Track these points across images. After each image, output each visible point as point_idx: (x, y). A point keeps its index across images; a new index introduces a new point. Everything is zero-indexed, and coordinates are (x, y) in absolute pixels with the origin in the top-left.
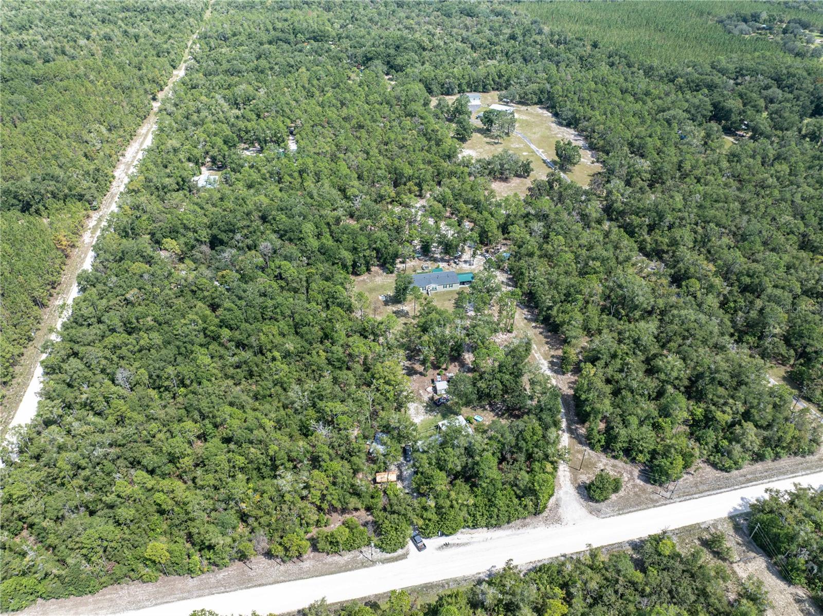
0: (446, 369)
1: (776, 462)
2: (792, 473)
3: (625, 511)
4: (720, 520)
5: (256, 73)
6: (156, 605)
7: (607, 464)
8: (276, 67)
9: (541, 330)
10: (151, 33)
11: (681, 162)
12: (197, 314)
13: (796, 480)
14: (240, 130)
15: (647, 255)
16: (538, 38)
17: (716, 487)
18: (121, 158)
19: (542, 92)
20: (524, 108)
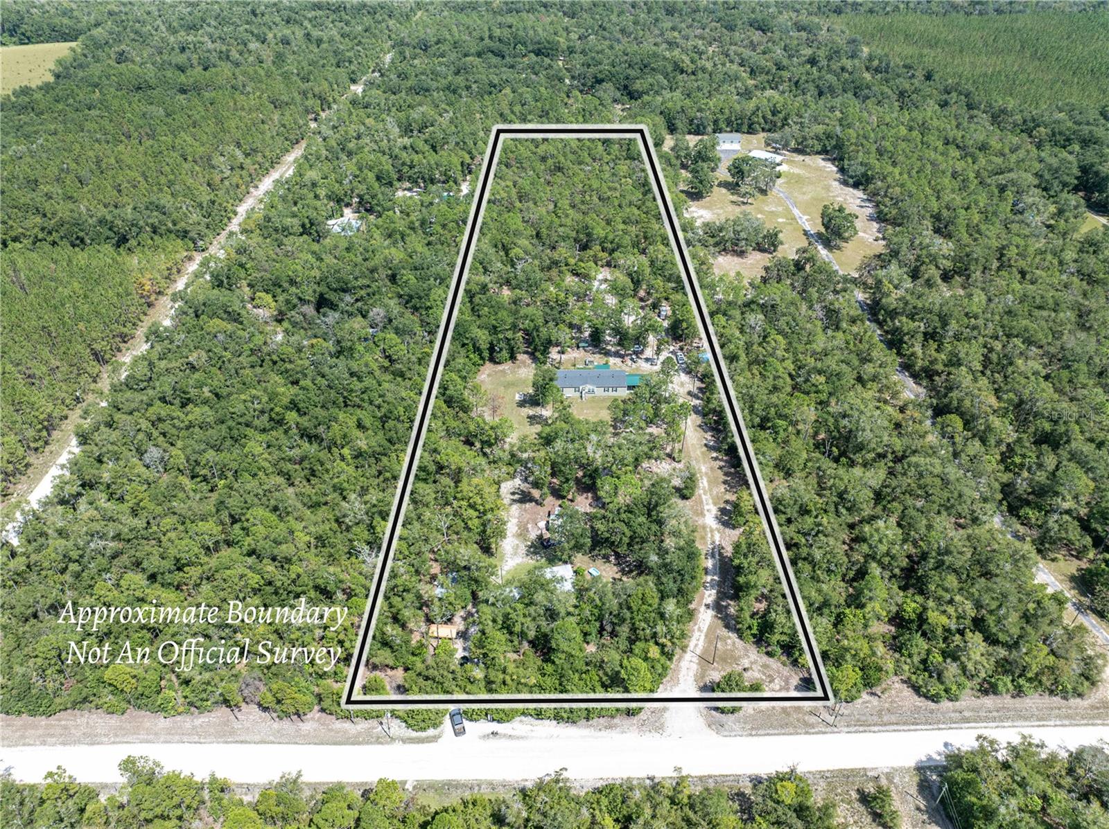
0: (572, 501)
1: (1018, 700)
2: (1039, 720)
3: (761, 732)
4: (902, 771)
5: (447, 92)
6: (114, 743)
7: (755, 662)
8: (474, 86)
9: (722, 464)
10: (338, 38)
11: (1003, 248)
12: (265, 390)
13: (1026, 731)
14: (404, 164)
15: (915, 376)
16: (848, 64)
17: (912, 721)
18: (252, 190)
19: (829, 137)
20: (801, 158)
